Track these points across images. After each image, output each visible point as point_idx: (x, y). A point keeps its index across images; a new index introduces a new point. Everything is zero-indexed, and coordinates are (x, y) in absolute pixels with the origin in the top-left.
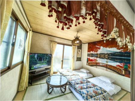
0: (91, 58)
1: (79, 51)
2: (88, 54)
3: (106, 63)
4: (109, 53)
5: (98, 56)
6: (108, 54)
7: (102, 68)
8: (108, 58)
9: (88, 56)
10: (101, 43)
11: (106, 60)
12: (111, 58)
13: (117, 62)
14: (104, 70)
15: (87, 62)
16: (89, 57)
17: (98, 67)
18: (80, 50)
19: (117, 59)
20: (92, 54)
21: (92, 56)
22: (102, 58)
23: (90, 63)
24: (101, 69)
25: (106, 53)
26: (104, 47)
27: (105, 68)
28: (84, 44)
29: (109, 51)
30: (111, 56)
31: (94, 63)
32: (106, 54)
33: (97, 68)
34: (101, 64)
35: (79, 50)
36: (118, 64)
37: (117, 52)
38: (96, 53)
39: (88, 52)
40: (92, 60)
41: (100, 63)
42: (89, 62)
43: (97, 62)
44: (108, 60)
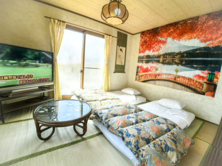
0: (145, 66)
1: (121, 50)
2: (140, 58)
3: (175, 73)
4: (183, 50)
5: (161, 61)
6: (181, 54)
7: (166, 83)
8: (181, 63)
9: (139, 61)
10: (169, 29)
11: (175, 67)
12: (186, 61)
13: (196, 68)
14: (168, 87)
15: (137, 75)
16: (140, 64)
17: (158, 82)
18: (124, 49)
19: (197, 62)
20: (148, 57)
21: (147, 62)
22: (169, 63)
23: (142, 76)
24: (164, 86)
25: (177, 51)
26: (174, 38)
27: (171, 84)
28: (133, 35)
29: (185, 47)
30: (187, 57)
31: (150, 75)
32: (178, 54)
33: (155, 84)
34: (164, 77)
35: (121, 47)
36: (198, 72)
37: (200, 49)
38: (156, 53)
39: (140, 52)
40: (147, 70)
41: (162, 74)
42: (140, 74)
43: (158, 72)
44: (180, 67)
